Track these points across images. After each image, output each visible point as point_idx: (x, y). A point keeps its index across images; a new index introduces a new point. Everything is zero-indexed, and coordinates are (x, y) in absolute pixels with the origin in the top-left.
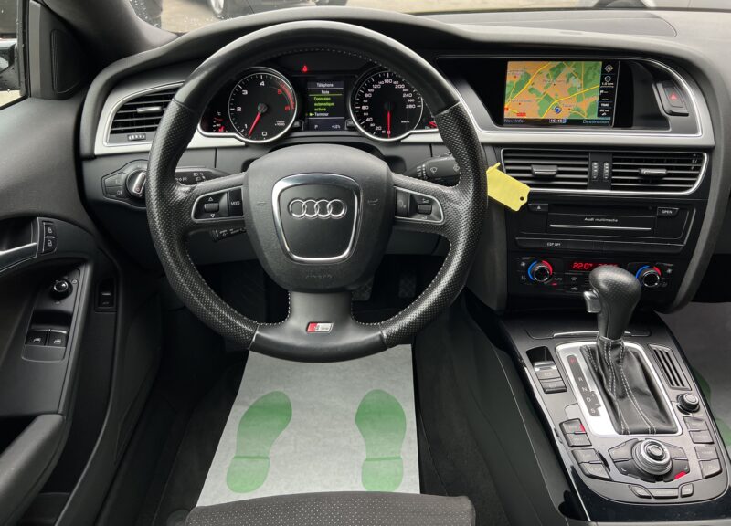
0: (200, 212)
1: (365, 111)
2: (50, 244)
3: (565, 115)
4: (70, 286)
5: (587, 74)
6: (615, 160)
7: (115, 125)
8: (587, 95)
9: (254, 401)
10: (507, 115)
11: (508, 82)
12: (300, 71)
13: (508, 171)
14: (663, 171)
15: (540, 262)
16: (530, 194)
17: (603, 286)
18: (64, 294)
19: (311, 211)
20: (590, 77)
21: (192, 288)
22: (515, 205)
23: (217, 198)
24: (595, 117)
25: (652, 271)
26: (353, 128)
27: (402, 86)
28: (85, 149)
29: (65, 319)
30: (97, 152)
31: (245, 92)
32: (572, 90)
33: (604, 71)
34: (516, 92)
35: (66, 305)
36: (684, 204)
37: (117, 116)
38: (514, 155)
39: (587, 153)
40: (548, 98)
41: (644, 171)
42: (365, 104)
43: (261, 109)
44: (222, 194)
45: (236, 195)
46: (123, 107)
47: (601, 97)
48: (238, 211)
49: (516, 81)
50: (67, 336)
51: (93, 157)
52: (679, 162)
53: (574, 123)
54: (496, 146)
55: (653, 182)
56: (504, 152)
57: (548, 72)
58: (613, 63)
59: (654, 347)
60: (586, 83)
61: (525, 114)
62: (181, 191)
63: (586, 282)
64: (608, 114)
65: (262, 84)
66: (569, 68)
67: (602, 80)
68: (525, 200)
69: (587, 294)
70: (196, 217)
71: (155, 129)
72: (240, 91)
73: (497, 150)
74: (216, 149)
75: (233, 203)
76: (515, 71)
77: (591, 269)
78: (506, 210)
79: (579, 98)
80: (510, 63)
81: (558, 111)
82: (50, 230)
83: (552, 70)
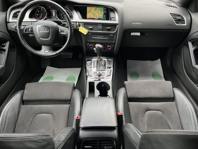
0: (26, 31)
1: (62, 16)
2: (1, 36)
3: (98, 18)
4: (5, 45)
5: (101, 10)
6: (103, 26)
7: (13, 16)
8: (101, 14)
9: (46, 77)
10: (87, 17)
11: (87, 11)
12: (49, 7)
13: (84, 27)
14: (110, 28)
15: (91, 45)
16: (88, 32)
17: (96, 47)
18: (5, 46)
19: (45, 31)
20: (102, 10)
21: (25, 43)
22: (85, 34)
23: (29, 29)
24: (103, 18)
25: (109, 46)
26: (57, 19)
27: (68, 11)
28: (8, 21)
29: (4, 50)
30: (10, 21)
31: (39, 11)
32: (99, 13)
33: (104, 9)
34: (89, 13)
35: (5, 48)
36: (114, 34)
37: (13, 15)
38: (86, 25)
39: (98, 24)
40: (94, 14)
41: (107, 28)
42: (62, 14)
43: (42, 15)
44: (29, 28)
45: (32, 28)
46: (15, 13)
47: (104, 14)
48: (32, 31)
49: (89, 11)
50: (5, 53)
51: (9, 22)
52: (113, 26)
53: (99, 19)
54: (82, 22)
55: (109, 30)
56: (84, 24)
57: (94, 9)
58: (105, 8)
59: (109, 60)
60: (101, 11)
61: (90, 17)
62: (22, 27)
63: (94, 47)
64: (105, 18)
65: (42, 10)
66: (98, 8)
67: (104, 11)
68: (87, 33)
69: (95, 49)
70: (25, 32)
71: (17, 18)
72: (38, 11)
73: (82, 23)
74: (32, 22)
75: (31, 30)
76: (88, 9)
77: (95, 45)
78: (84, 34)
79: (100, 14)
80: (87, 7)
81: (96, 17)
82: (1, 34)
83: (95, 9)
